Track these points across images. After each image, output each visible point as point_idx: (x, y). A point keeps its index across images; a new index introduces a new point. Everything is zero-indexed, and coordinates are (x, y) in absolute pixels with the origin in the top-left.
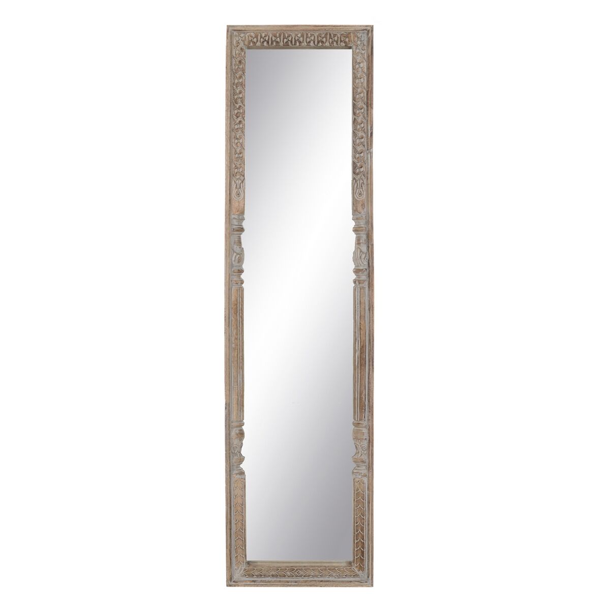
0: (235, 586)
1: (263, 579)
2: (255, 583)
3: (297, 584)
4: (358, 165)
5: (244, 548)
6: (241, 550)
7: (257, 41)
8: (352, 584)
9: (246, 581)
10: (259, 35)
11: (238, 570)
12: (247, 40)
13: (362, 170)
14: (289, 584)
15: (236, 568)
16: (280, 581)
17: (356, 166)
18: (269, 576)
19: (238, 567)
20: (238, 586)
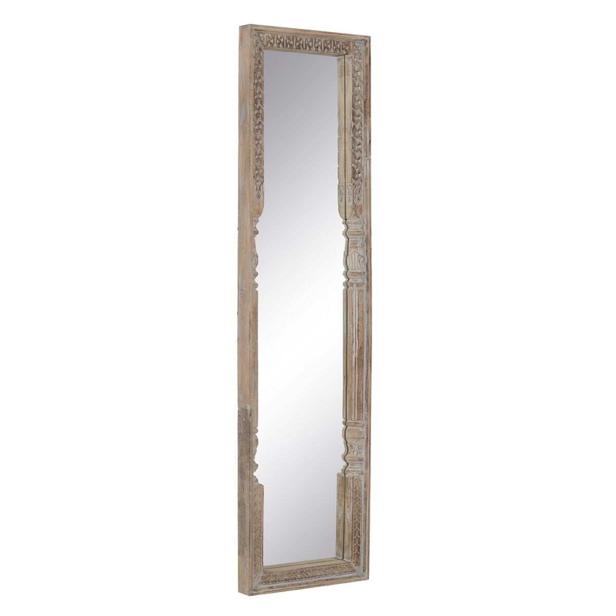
0: (256, 594)
1: (278, 585)
2: (273, 589)
3: (307, 585)
4: (357, 170)
5: (261, 556)
6: (259, 558)
7: (274, 42)
8: (352, 579)
9: (264, 588)
10: (276, 36)
11: (257, 578)
12: (265, 40)
13: (360, 175)
14: (302, 586)
15: (255, 576)
16: (293, 585)
17: (355, 172)
18: (283, 580)
19: (256, 576)
20: (259, 594)
